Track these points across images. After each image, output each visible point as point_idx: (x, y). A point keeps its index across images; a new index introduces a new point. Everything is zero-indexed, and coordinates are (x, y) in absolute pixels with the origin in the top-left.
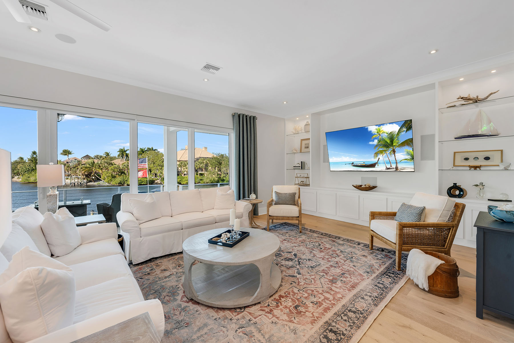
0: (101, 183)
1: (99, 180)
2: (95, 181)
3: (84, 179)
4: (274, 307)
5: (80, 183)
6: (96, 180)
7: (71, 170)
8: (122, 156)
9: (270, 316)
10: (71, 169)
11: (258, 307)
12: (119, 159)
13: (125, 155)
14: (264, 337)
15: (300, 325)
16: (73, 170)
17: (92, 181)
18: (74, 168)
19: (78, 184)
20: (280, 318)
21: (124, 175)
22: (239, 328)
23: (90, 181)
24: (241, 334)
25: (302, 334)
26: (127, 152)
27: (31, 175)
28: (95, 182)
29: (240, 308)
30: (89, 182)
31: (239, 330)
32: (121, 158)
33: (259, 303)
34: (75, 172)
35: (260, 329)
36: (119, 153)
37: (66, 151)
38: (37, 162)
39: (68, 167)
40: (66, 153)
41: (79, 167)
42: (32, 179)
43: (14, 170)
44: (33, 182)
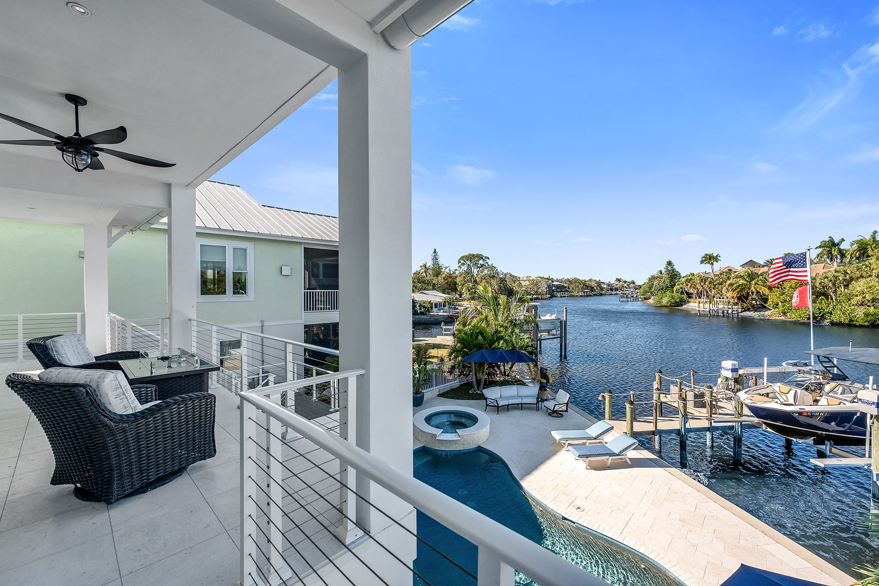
0: (767, 313)
1: (764, 308)
2: (755, 309)
3: (735, 304)
5: (728, 311)
6: (759, 308)
7: (714, 289)
10: (715, 286)
13: (835, 252)
16: (717, 288)
17: (750, 309)
18: (722, 284)
19: (722, 313)
23: (747, 310)
26: (842, 247)
27: (664, 295)
28: (756, 311)
30: (745, 311)
34: (721, 292)
36: (819, 250)
37: (710, 256)
38: (673, 276)
39: (710, 282)
40: (710, 259)
41: (728, 282)
42: (665, 301)
43: (650, 288)
44: (666, 305)
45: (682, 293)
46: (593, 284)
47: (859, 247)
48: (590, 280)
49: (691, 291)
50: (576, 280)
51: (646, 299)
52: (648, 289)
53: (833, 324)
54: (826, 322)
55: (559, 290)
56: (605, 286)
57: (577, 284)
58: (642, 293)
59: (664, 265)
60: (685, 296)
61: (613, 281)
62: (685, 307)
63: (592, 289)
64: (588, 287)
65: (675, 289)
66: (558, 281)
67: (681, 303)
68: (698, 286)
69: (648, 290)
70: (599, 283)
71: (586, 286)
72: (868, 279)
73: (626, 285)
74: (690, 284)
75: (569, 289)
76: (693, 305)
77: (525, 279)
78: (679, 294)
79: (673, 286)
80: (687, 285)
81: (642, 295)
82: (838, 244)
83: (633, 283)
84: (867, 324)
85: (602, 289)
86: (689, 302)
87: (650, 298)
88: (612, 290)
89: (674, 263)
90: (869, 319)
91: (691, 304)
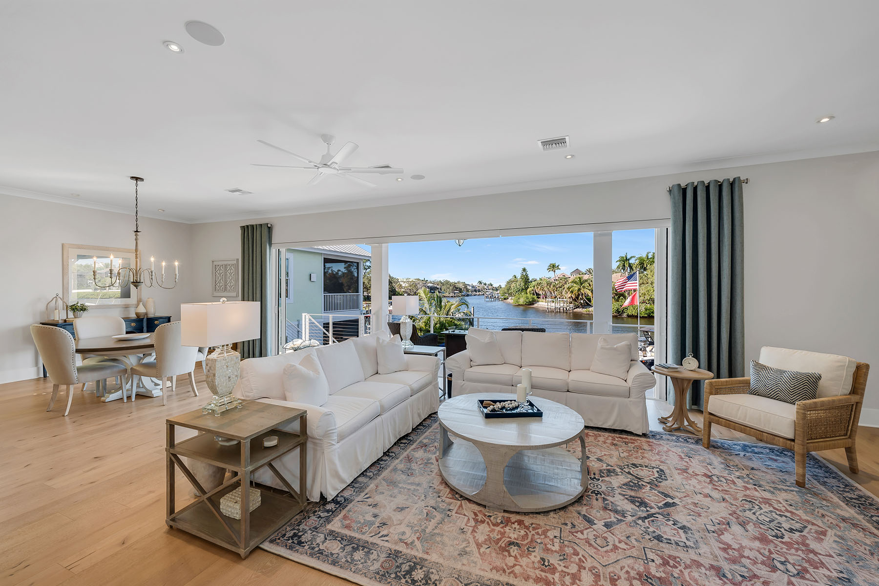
0: (591, 309)
1: (589, 305)
2: (583, 306)
3: (571, 303)
4: (492, 523)
5: (566, 308)
6: (585, 305)
7: (556, 291)
8: (622, 268)
9: (472, 523)
10: (557, 289)
11: (476, 508)
12: (619, 273)
13: (627, 265)
14: (433, 529)
15: (479, 556)
17: (580, 306)
18: (561, 287)
19: (563, 310)
20: (476, 535)
21: (622, 299)
22: (431, 507)
23: (578, 307)
24: (425, 511)
25: (465, 562)
26: (631, 261)
27: (521, 295)
28: (584, 308)
29: (461, 496)
30: (576, 308)
31: (429, 508)
32: (622, 271)
33: (485, 506)
34: (561, 293)
35: (443, 523)
36: (618, 263)
37: (553, 265)
38: (526, 280)
39: (554, 286)
40: (553, 267)
41: (566, 286)
42: (522, 301)
43: (508, 290)
44: (522, 304)
45: (533, 294)
46: (461, 286)
47: (640, 262)
48: (459, 282)
49: (541, 292)
50: (447, 282)
51: (505, 299)
52: (506, 291)
53: (629, 316)
54: (625, 315)
55: (432, 291)
56: (470, 288)
57: (448, 286)
58: (502, 294)
59: (521, 271)
60: (535, 297)
61: (475, 284)
62: (535, 305)
63: (461, 291)
64: (457, 288)
65: (528, 290)
66: (431, 283)
67: (532, 303)
68: (546, 289)
69: (508, 292)
70: (466, 285)
71: (455, 287)
72: (646, 285)
73: (486, 287)
74: (540, 287)
75: (441, 290)
76: (542, 304)
77: (405, 280)
78: (532, 295)
79: (526, 289)
80: (538, 288)
81: (502, 296)
82: (628, 260)
83: (492, 285)
84: (646, 315)
85: (468, 290)
86: (538, 301)
87: (508, 299)
88: (475, 291)
89: (527, 270)
90: (647, 312)
91: (540, 303)
